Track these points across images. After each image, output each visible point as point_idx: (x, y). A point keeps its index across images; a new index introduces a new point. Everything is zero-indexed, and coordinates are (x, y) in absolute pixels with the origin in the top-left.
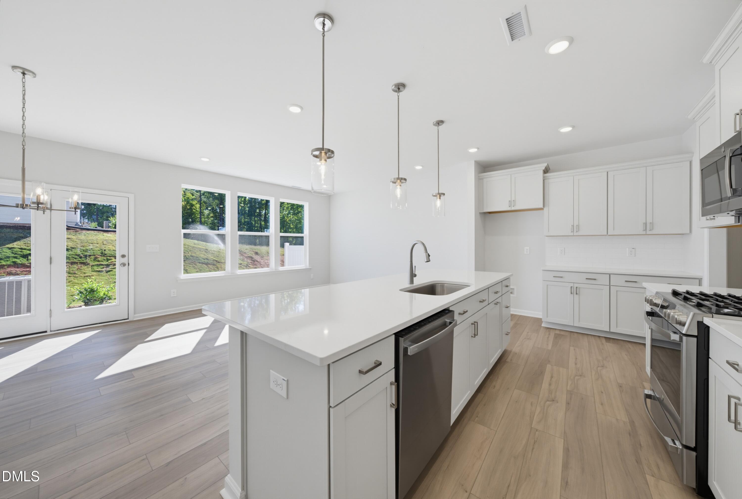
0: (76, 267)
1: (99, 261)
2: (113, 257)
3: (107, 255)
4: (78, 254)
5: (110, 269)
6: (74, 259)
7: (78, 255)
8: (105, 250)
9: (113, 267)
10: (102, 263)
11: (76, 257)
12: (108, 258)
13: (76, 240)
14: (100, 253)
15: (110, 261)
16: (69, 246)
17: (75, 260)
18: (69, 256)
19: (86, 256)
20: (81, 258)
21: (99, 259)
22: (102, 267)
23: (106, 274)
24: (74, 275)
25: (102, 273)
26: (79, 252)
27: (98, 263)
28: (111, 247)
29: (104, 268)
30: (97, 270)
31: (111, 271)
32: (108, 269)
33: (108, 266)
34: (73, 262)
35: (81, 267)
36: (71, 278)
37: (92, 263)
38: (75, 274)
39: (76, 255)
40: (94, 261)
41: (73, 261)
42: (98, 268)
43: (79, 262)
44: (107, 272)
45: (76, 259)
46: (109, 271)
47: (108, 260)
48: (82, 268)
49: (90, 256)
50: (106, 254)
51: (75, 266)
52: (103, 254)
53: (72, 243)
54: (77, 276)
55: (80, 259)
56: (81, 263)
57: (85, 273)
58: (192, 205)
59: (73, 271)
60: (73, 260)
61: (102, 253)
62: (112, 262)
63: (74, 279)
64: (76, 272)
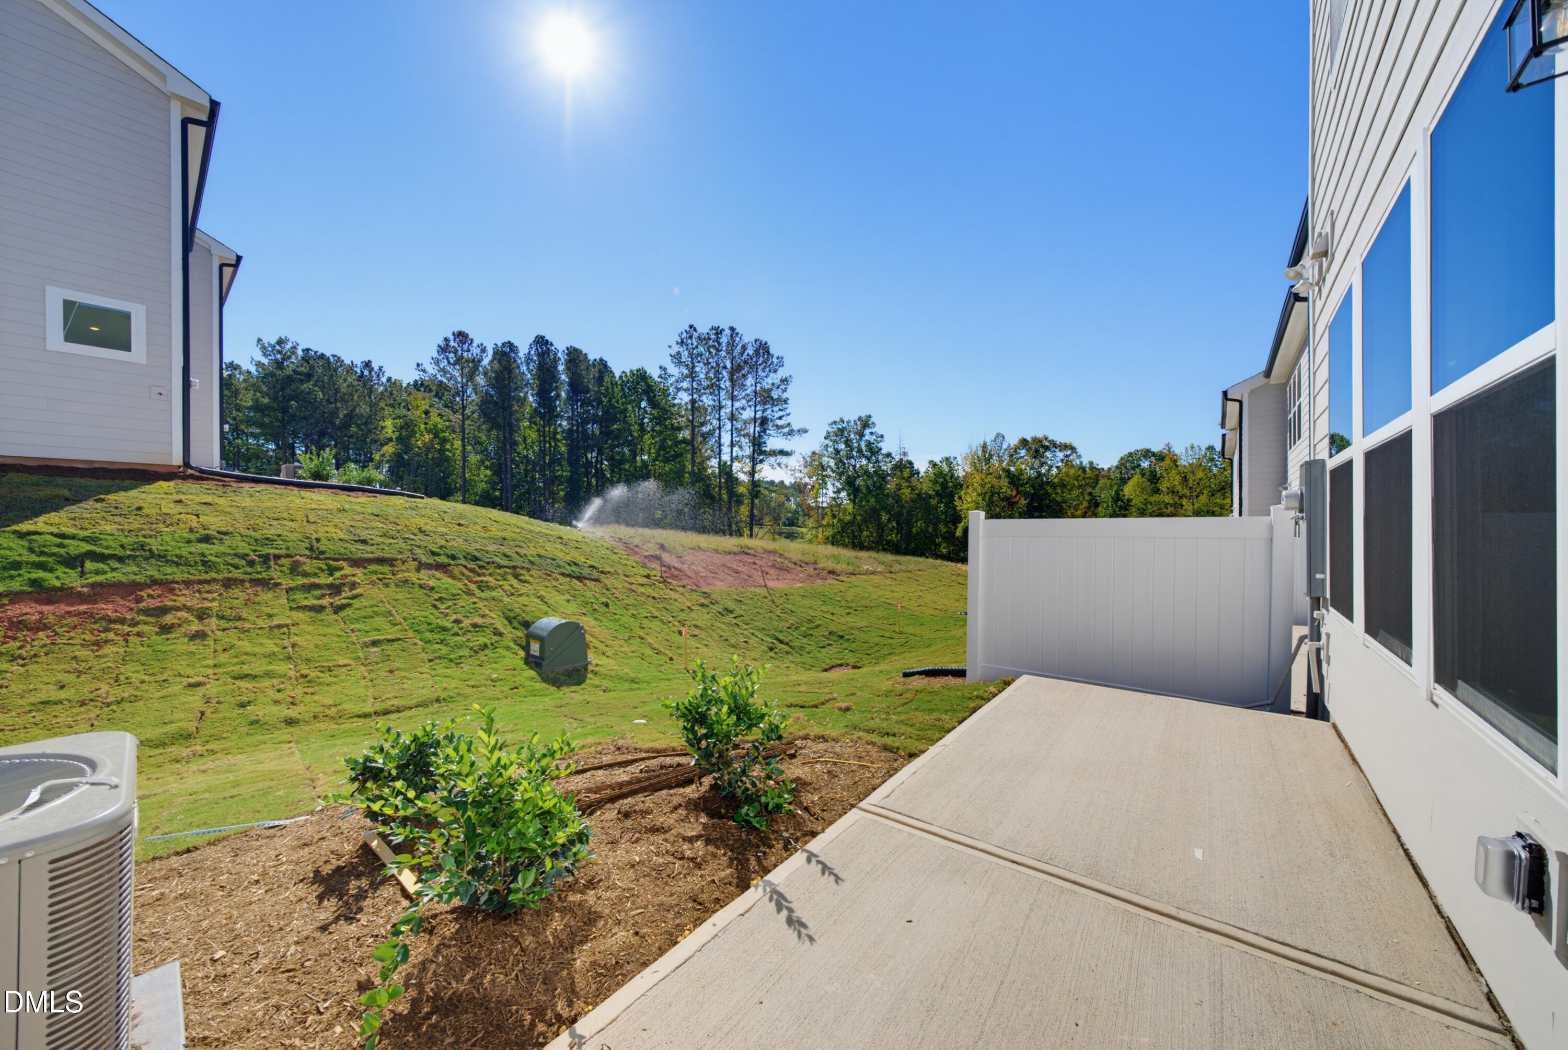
0: (240, 594)
1: (305, 575)
2: (344, 560)
3: (328, 555)
4: (240, 551)
5: (344, 601)
6: (232, 569)
7: (244, 556)
8: (318, 540)
9: (349, 594)
10: (317, 581)
11: (236, 561)
12: (332, 563)
13: (229, 509)
14: (306, 548)
15: (338, 574)
16: (212, 527)
17: (236, 574)
18: (217, 560)
19: (266, 559)
20: (251, 563)
21: (307, 568)
22: (318, 592)
23: (335, 617)
24: (239, 624)
25: (322, 616)
26: (244, 548)
27: (305, 581)
29: (323, 596)
30: (306, 603)
31: (349, 605)
32: (338, 601)
33: (336, 589)
34: (229, 579)
35: (256, 595)
36: (232, 633)
37: (286, 582)
38: (239, 618)
39: (236, 555)
40: (291, 573)
41: (230, 575)
42: (306, 598)
43: (247, 577)
44: (338, 609)
45: (237, 567)
46: (342, 607)
47: (331, 571)
48: (258, 599)
49: (277, 557)
50: (323, 553)
51: (236, 591)
52: (315, 553)
53: (220, 518)
54: (247, 625)
55: (249, 570)
56: (256, 582)
57: (270, 616)
58: (444, 441)
59: (231, 608)
60: (230, 572)
61: (311, 549)
62: (346, 576)
63: (240, 639)
64: (244, 615)
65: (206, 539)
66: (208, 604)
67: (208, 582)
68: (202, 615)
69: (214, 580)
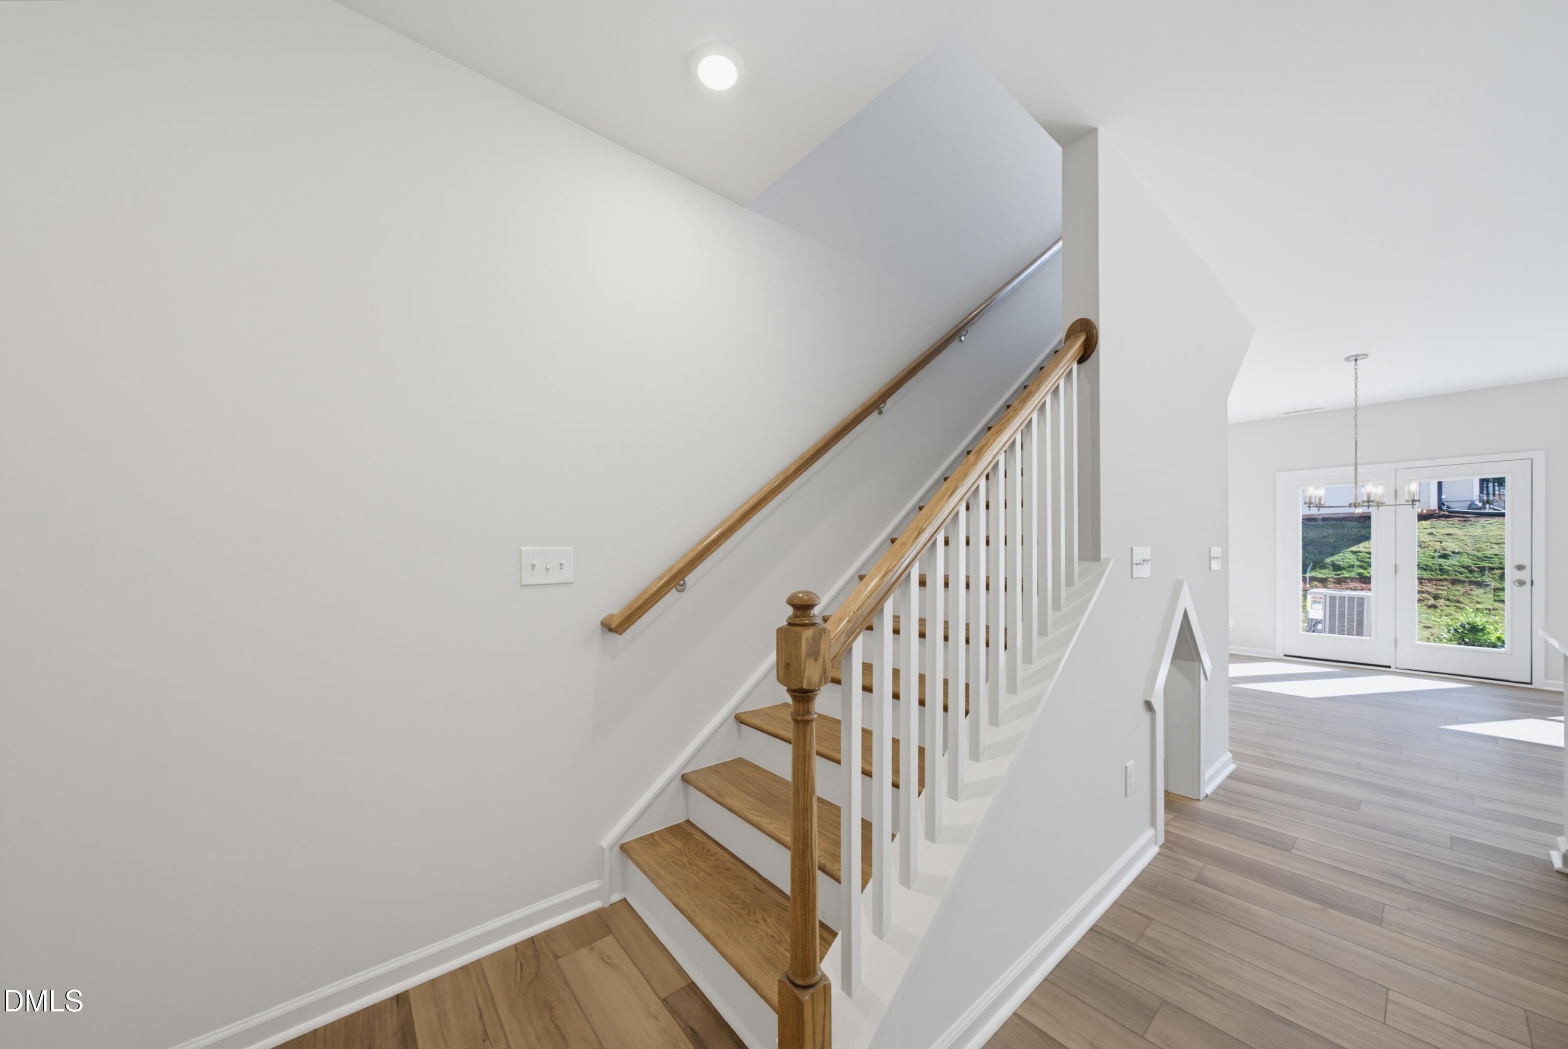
0: (1461, 589)
4: (1466, 564)
6: (1458, 574)
7: (1467, 567)
11: (1462, 570)
13: (1462, 538)
16: (1449, 550)
17: (1461, 577)
18: (1449, 568)
19: (1482, 570)
20: (1471, 572)
24: (1457, 604)
26: (1467, 561)
34: (1455, 580)
35: (1471, 590)
36: (1451, 608)
37: (1495, 584)
38: (1458, 602)
39: (1463, 567)
41: (1456, 577)
43: (1467, 580)
45: (1461, 573)
48: (1472, 593)
49: (1492, 569)
51: (1458, 587)
53: (1455, 543)
54: (1462, 605)
55: (1469, 575)
56: (1472, 583)
57: (1478, 603)
59: (1453, 595)
60: (1456, 576)
63: (1456, 612)
64: (1461, 600)
65: (1445, 556)
66: (1440, 592)
67: (1440, 580)
68: (1436, 597)
69: (1445, 580)
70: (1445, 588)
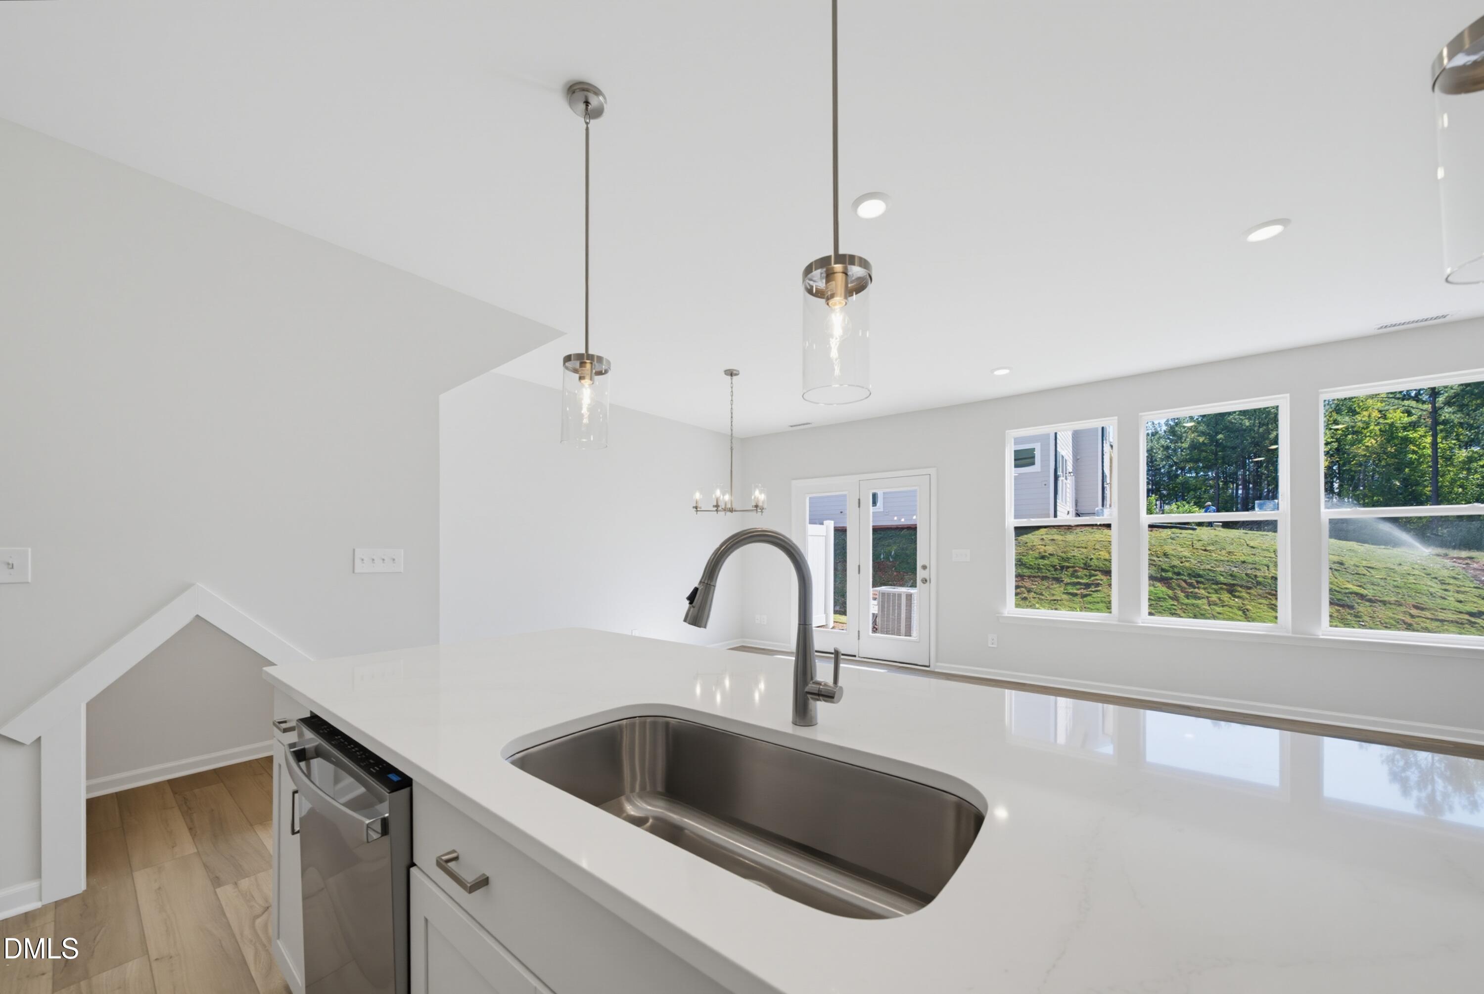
1: (1077, 577)
2: (1100, 571)
3: (1092, 567)
4: (1054, 564)
5: (1088, 593)
6: (1047, 572)
7: (1054, 566)
8: (1091, 559)
9: (1093, 590)
10: (1081, 581)
11: (1050, 568)
12: (1093, 572)
14: (1083, 564)
15: (1093, 578)
17: (1048, 574)
19: (1062, 568)
20: (1056, 570)
21: (1079, 574)
22: (1078, 587)
23: (1081, 600)
25: (1075, 599)
26: (1056, 562)
27: (1076, 580)
28: (1104, 554)
29: (1081, 589)
30: (1071, 591)
31: (1090, 595)
32: (1085, 592)
33: (1087, 586)
34: (1045, 576)
37: (1067, 580)
38: (1041, 594)
40: (1071, 576)
41: (1045, 574)
42: (1072, 589)
43: (1051, 576)
44: (1084, 596)
45: (1049, 571)
46: (1086, 596)
47: (1091, 576)
48: (1051, 587)
49: (1068, 567)
50: (1091, 566)
52: (1087, 566)
54: (1043, 597)
55: (1054, 573)
57: (1053, 595)
59: (1040, 589)
61: (1085, 564)
62: (1097, 580)
64: (1044, 593)
65: (1043, 557)
66: (1033, 587)
67: (1036, 577)
68: (1029, 591)
69: (1039, 576)
70: (1037, 583)
